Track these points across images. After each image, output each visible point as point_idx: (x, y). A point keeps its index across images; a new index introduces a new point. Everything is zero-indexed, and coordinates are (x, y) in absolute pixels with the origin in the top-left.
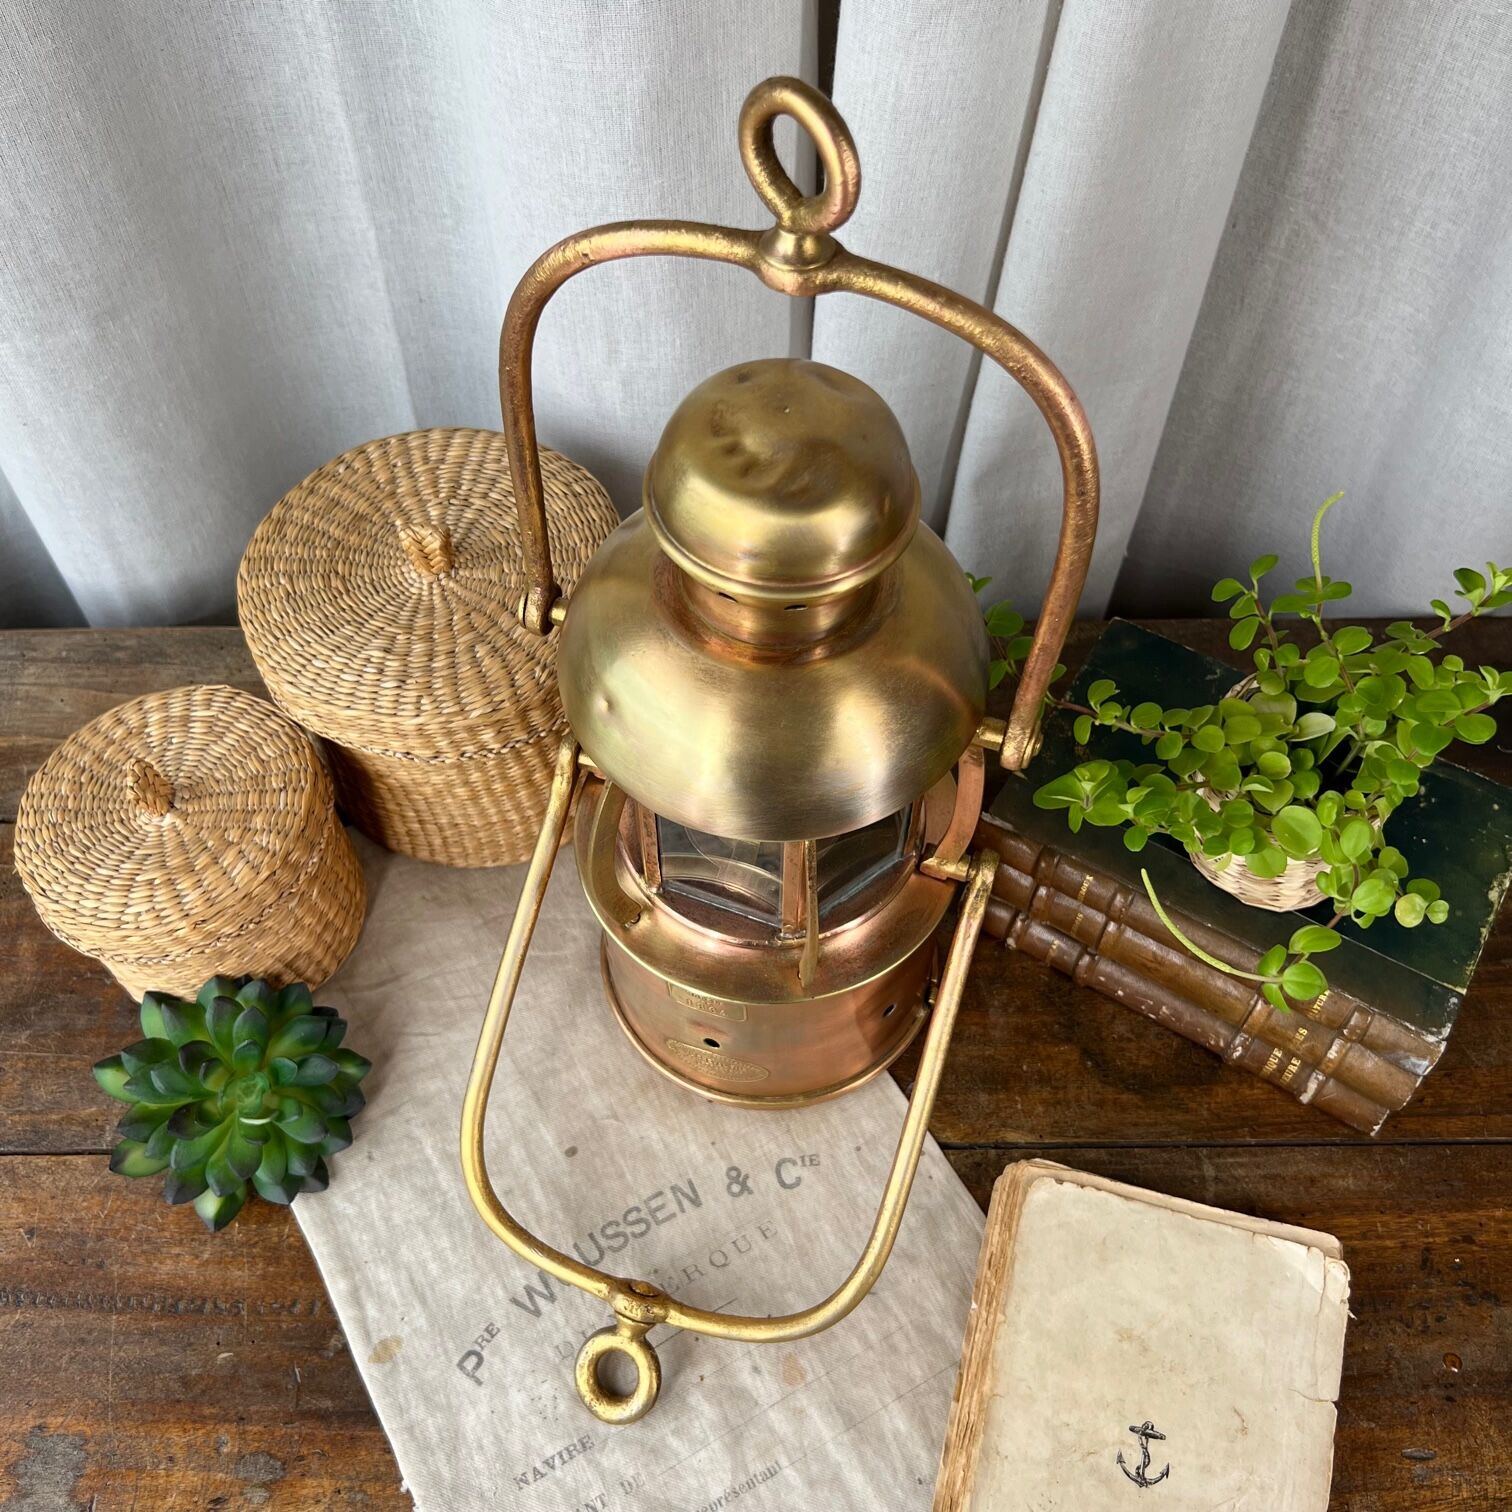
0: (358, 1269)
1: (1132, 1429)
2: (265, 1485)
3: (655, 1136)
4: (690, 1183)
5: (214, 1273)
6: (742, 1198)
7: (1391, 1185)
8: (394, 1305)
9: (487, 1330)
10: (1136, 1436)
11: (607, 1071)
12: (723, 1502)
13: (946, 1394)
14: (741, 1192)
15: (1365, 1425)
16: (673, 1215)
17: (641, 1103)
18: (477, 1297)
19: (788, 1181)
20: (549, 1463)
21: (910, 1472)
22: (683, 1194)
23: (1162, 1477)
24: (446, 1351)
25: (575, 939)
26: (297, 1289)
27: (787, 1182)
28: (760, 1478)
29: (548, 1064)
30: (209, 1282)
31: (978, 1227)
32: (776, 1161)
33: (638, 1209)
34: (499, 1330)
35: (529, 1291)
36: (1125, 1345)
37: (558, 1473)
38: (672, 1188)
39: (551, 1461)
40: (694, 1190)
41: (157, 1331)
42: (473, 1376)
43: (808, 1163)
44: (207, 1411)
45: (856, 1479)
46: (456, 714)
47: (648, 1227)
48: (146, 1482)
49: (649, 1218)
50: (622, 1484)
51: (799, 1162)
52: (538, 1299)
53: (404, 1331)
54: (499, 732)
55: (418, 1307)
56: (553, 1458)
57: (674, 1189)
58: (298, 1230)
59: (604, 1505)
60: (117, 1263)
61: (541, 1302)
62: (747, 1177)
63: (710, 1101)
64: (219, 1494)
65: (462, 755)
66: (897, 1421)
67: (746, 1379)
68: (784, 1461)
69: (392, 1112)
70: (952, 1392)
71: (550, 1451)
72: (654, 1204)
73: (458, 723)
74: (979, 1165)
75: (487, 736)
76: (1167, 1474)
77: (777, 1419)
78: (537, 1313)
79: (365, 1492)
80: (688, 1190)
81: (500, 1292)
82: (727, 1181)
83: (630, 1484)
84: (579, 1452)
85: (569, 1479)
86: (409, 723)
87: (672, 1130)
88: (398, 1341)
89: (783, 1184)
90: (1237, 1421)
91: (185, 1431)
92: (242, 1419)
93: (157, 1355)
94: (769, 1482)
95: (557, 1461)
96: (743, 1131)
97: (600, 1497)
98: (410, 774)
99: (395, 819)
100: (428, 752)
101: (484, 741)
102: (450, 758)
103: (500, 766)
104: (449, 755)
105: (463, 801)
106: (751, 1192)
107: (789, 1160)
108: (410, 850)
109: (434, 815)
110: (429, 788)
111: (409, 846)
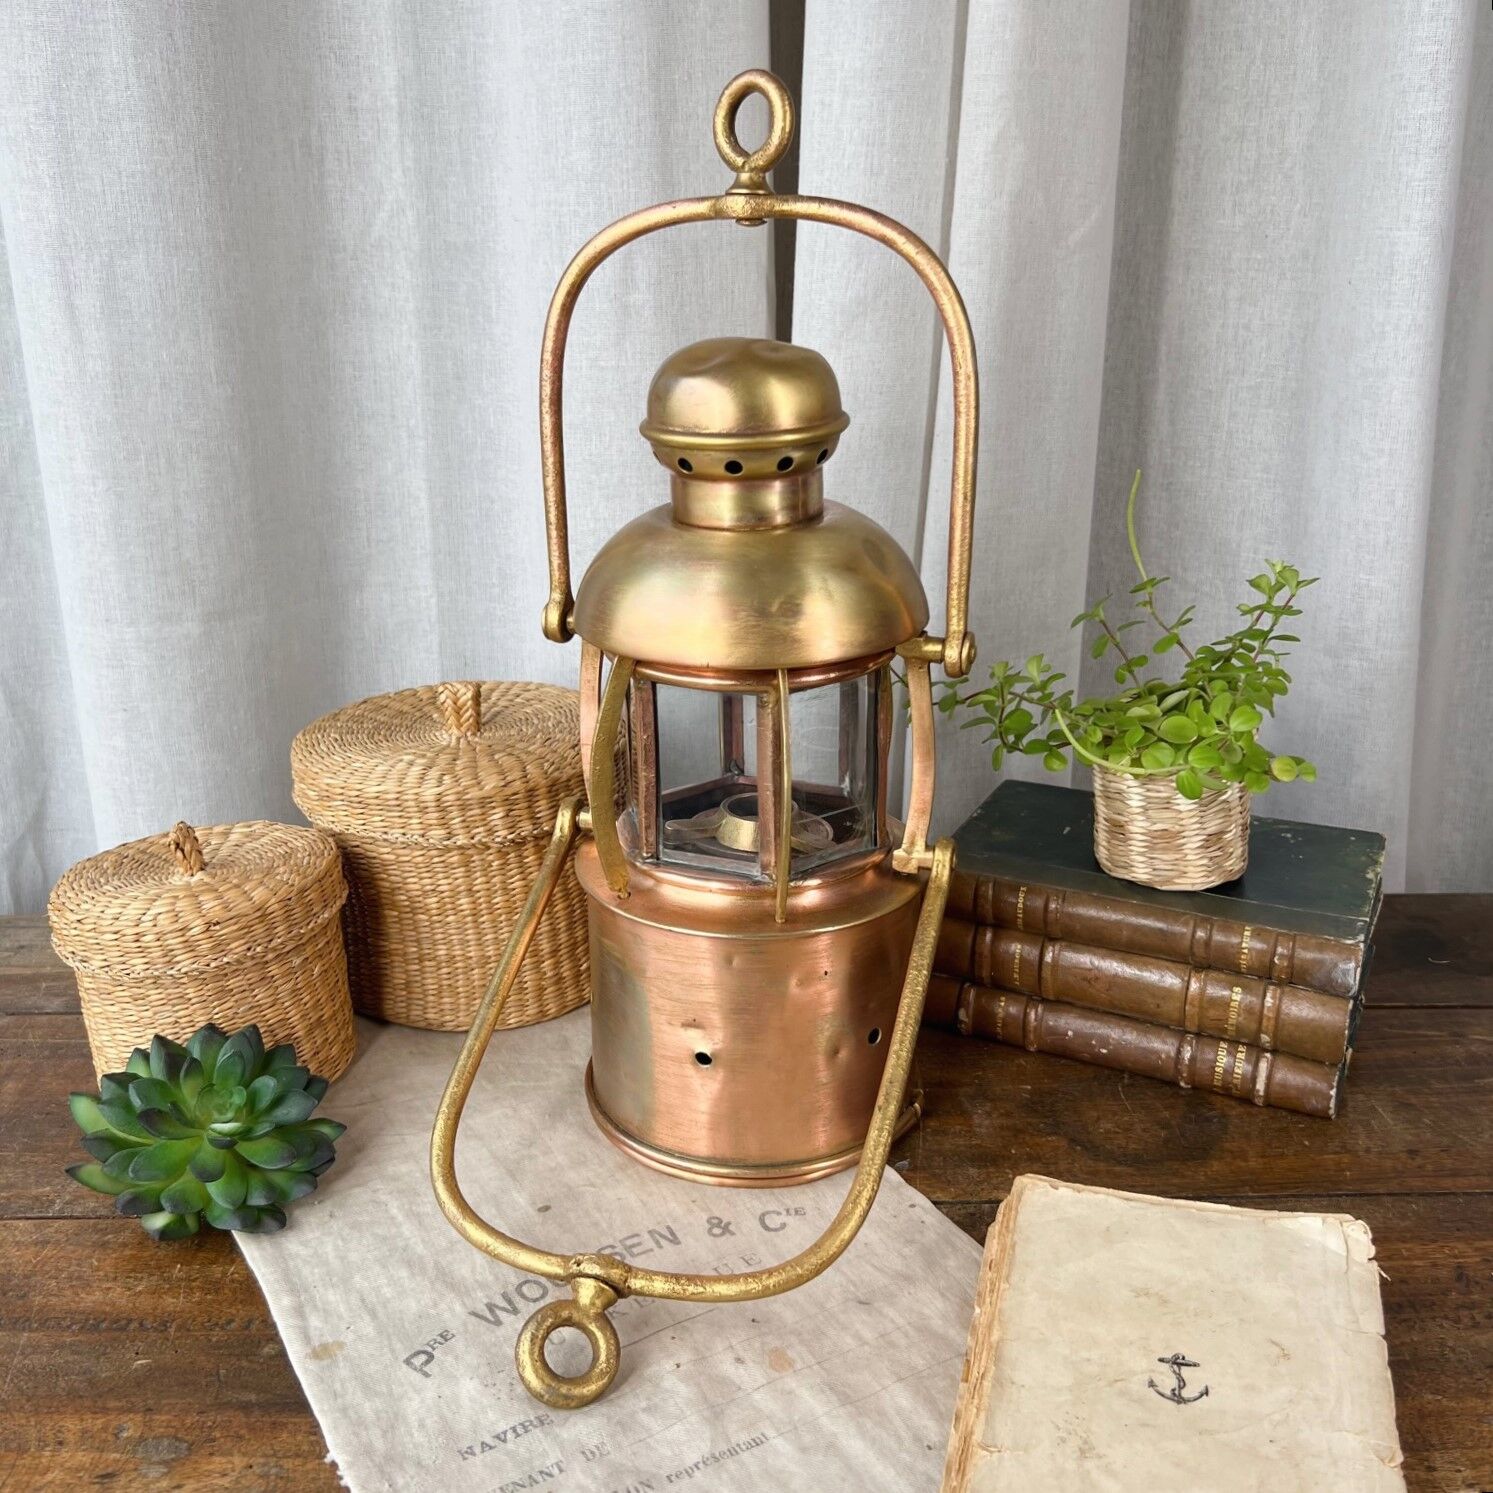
0: (306, 1291)
1: (1161, 1360)
2: (165, 1463)
3: (632, 1198)
4: (668, 1228)
5: (146, 1303)
6: (724, 1238)
7: (1407, 1223)
8: (340, 1317)
9: (441, 1335)
10: (1165, 1367)
11: (585, 1156)
12: (701, 1465)
13: (953, 1378)
14: (723, 1234)
15: (1430, 1397)
16: (652, 1250)
17: (619, 1176)
18: (432, 1312)
20: (501, 1438)
21: (917, 1439)
22: (661, 1236)
23: (1201, 1395)
24: (393, 1351)
25: (558, 1076)
26: (234, 1312)
27: (772, 1226)
28: (744, 1447)
29: (525, 1152)
30: (137, 1308)
31: (975, 1254)
32: (759, 1212)
33: (612, 1247)
34: (453, 1336)
35: (491, 1307)
36: (1142, 1299)
37: (510, 1446)
38: (650, 1232)
39: (502, 1436)
40: (672, 1233)
41: (71, 1345)
42: (421, 1370)
43: (793, 1213)
44: (112, 1404)
45: (855, 1446)
46: (473, 786)
48: (27, 1460)
49: (624, 1252)
50: (583, 1453)
51: (784, 1213)
52: (498, 1312)
53: (348, 1337)
54: (507, 816)
55: (367, 1318)
56: (505, 1433)
58: (247, 1268)
59: (561, 1471)
60: (40, 1294)
61: (502, 1315)
62: (729, 1223)
64: (110, 1470)
65: (472, 838)
66: (900, 1398)
67: (727, 1367)
68: (770, 1433)
69: (359, 1186)
70: (959, 1376)
71: (502, 1426)
72: (629, 1242)
73: (474, 793)
74: (973, 1215)
75: (497, 816)
76: (1207, 1393)
77: (763, 1400)
78: (498, 1323)
79: (281, 1467)
80: (665, 1233)
81: (458, 1308)
82: (707, 1226)
83: (592, 1453)
84: (536, 1427)
85: (522, 1450)
86: (429, 793)
87: (650, 1194)
88: (341, 1345)
89: (767, 1228)
90: (1276, 1350)
91: (82, 1420)
92: (150, 1410)
93: (66, 1362)
94: (755, 1450)
95: (510, 1436)
97: (557, 1464)
98: (421, 879)
99: (396, 964)
100: (442, 832)
101: (493, 823)
102: (461, 840)
103: (503, 872)
104: (460, 837)
105: (465, 917)
106: (733, 1234)
107: (774, 1212)
108: (404, 1010)
109: (435, 943)
110: (435, 899)
111: (404, 1004)
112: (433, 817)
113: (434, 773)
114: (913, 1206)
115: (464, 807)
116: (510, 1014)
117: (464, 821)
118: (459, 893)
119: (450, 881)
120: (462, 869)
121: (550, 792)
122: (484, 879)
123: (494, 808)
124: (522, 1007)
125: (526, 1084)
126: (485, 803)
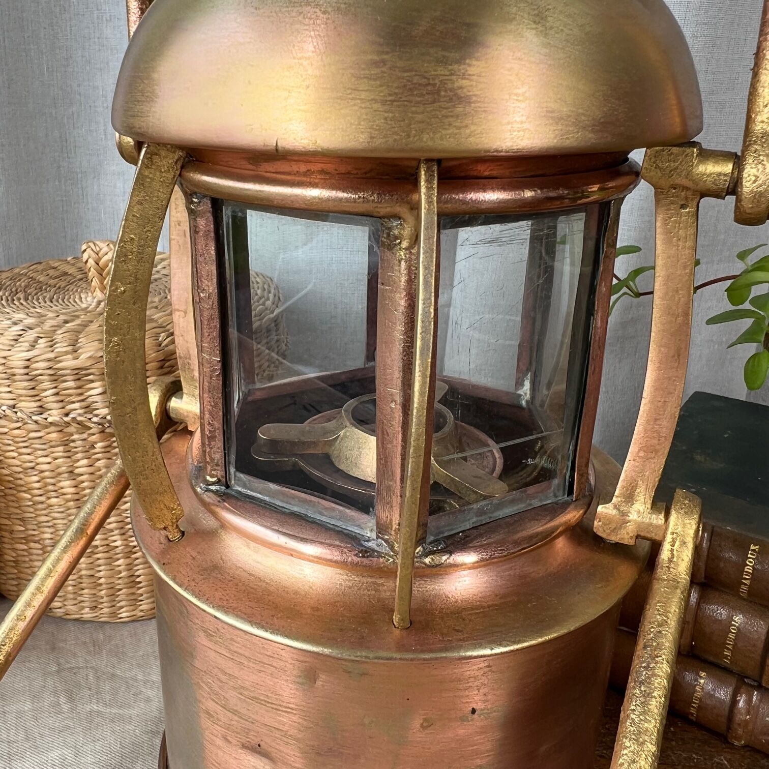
46: (67, 353)
65: (67, 415)
73: (69, 362)
75: (96, 389)
86: (18, 356)
98: (20, 454)
99: (6, 540)
100: (32, 405)
101: (90, 400)
102: (54, 416)
103: (108, 455)
104: (54, 412)
105: (68, 501)
108: (15, 589)
109: (39, 525)
110: (36, 478)
111: (15, 583)
112: (21, 385)
113: (31, 335)
115: (56, 378)
116: (122, 607)
117: (57, 394)
118: (60, 474)
119: (48, 460)
120: (61, 449)
121: (162, 367)
122: (85, 462)
123: (92, 381)
124: (134, 601)
126: (80, 374)
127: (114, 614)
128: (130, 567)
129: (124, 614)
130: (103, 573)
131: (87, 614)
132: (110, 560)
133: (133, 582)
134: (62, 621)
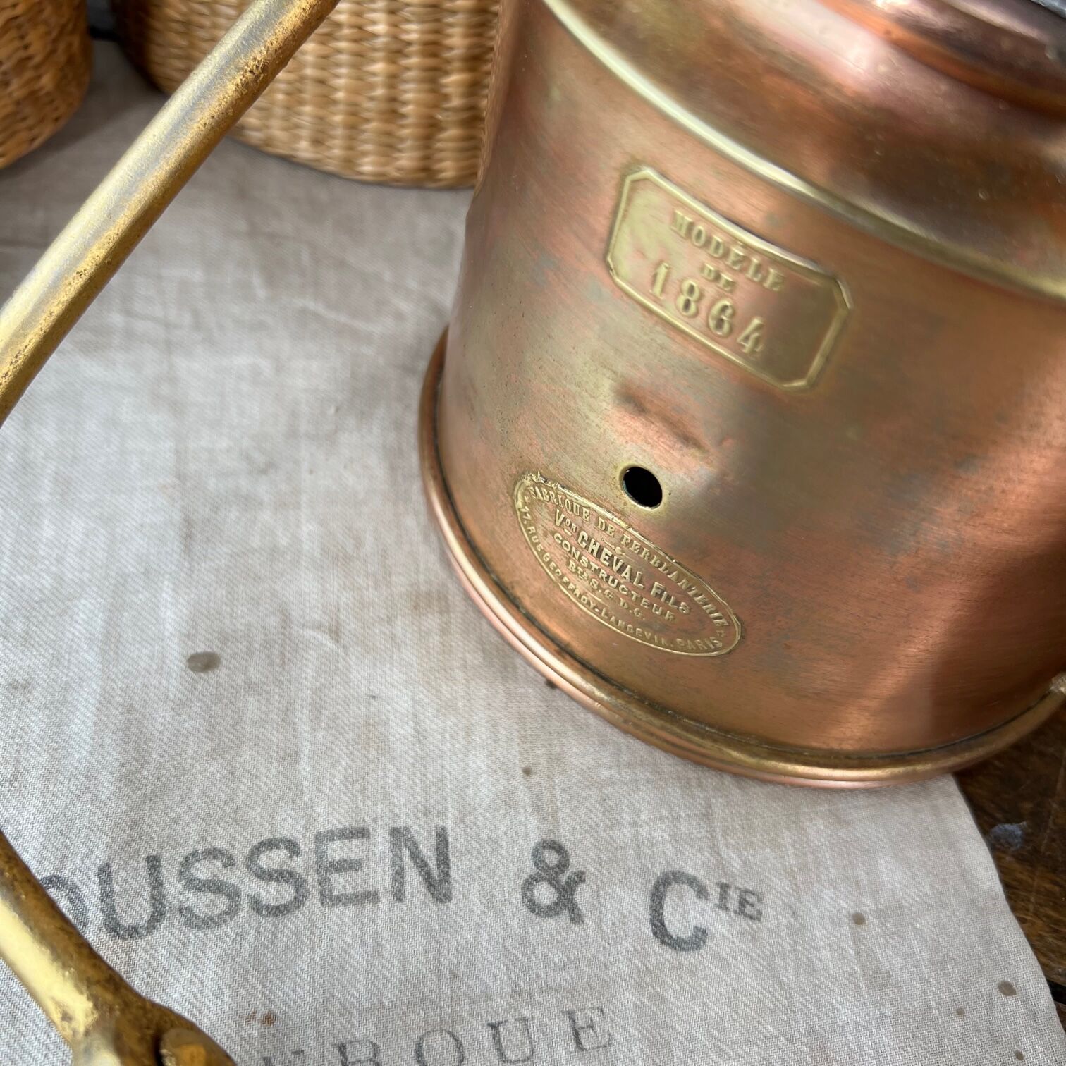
3: (403, 704)
4: (442, 837)
6: (552, 924)
11: (358, 544)
14: (554, 910)
16: (372, 897)
17: (401, 626)
19: (676, 926)
22: (415, 856)
25: (399, 316)
29: (244, 483)
32: (659, 870)
33: (292, 848)
38: (395, 832)
40: (444, 859)
43: (733, 904)
47: (298, 902)
49: (312, 879)
51: (714, 894)
57: (398, 835)
62: (580, 878)
63: (551, 684)
72: (337, 851)
80: (429, 852)
82: (529, 868)
87: (446, 708)
89: (660, 931)
96: (604, 773)
106: (577, 918)
107: (692, 881)
114: (1007, 989)
116: (366, 154)
125: (331, 315)
127: (349, 162)
128: (393, 80)
129: (368, 166)
130: (342, 80)
131: (304, 150)
132: (360, 58)
133: (392, 111)
134: (260, 152)
